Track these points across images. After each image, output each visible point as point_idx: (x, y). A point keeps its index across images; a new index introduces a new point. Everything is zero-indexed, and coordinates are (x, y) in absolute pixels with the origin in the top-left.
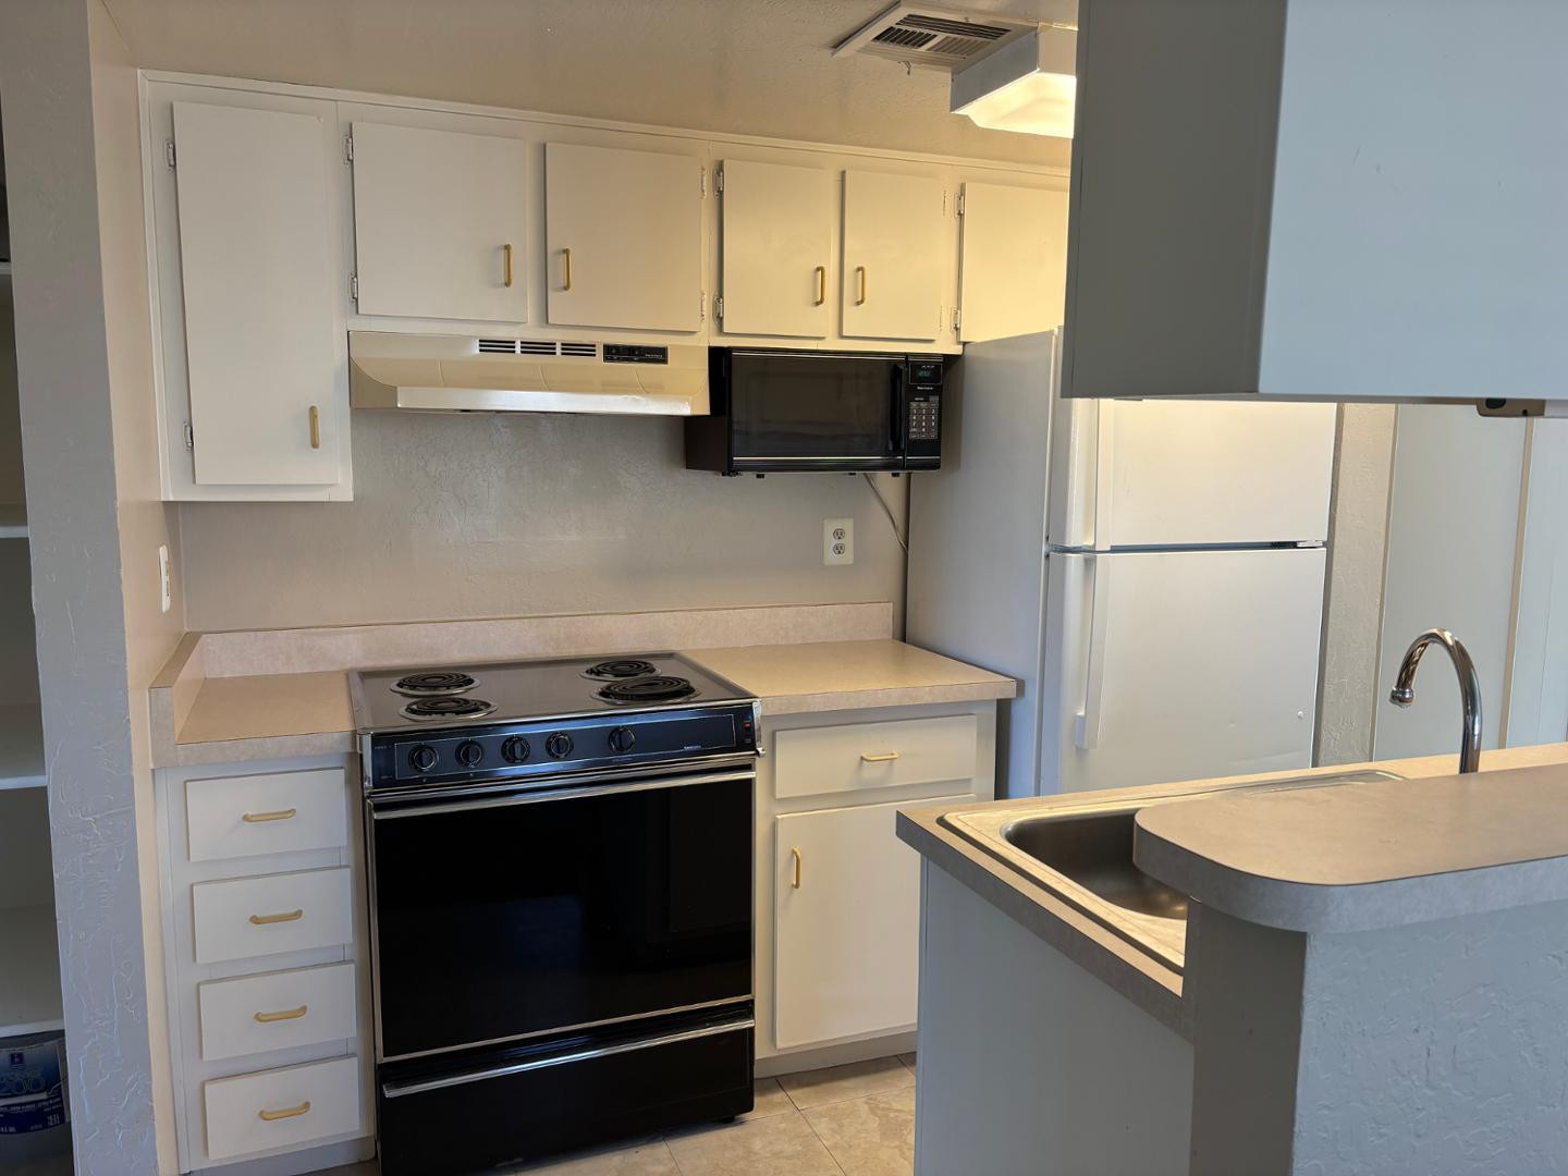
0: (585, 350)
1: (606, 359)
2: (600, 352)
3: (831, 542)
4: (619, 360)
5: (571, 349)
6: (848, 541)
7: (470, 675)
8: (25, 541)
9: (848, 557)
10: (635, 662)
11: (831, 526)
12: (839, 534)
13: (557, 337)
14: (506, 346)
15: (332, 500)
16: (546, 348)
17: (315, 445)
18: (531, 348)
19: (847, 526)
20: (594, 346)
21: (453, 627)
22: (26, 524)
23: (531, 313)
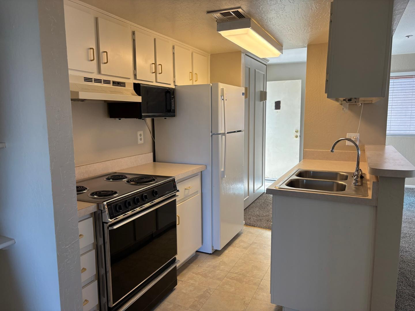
0: (109, 82)
1: (113, 85)
2: (111, 83)
3: (139, 137)
4: (116, 86)
5: (105, 82)
6: (142, 137)
9: (142, 142)
11: (139, 133)
12: (140, 135)
13: (102, 78)
14: (91, 80)
16: (100, 81)
18: (96, 81)
19: (142, 132)
23: (95, 70)
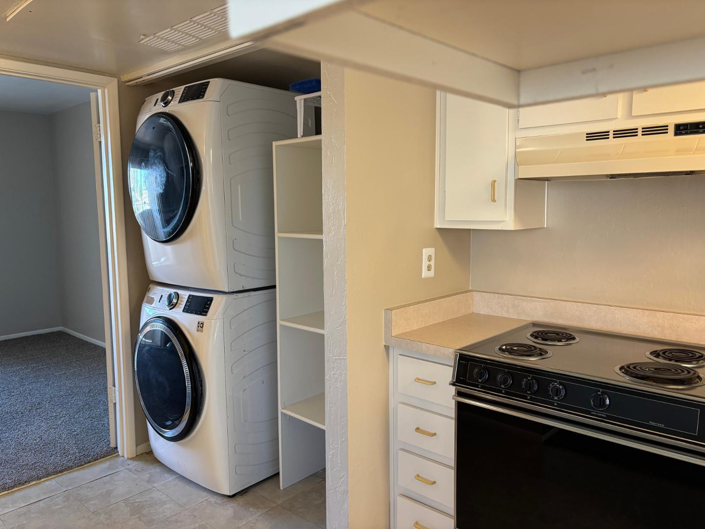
0: (661, 130)
1: (676, 134)
2: (671, 130)
4: (687, 134)
5: (649, 131)
7: (574, 334)
8: (322, 240)
10: (691, 352)
13: (640, 124)
14: (604, 135)
15: (503, 229)
16: (630, 133)
17: (494, 200)
18: (621, 134)
20: (667, 126)
21: (594, 307)
22: (322, 234)
23: (620, 111)
